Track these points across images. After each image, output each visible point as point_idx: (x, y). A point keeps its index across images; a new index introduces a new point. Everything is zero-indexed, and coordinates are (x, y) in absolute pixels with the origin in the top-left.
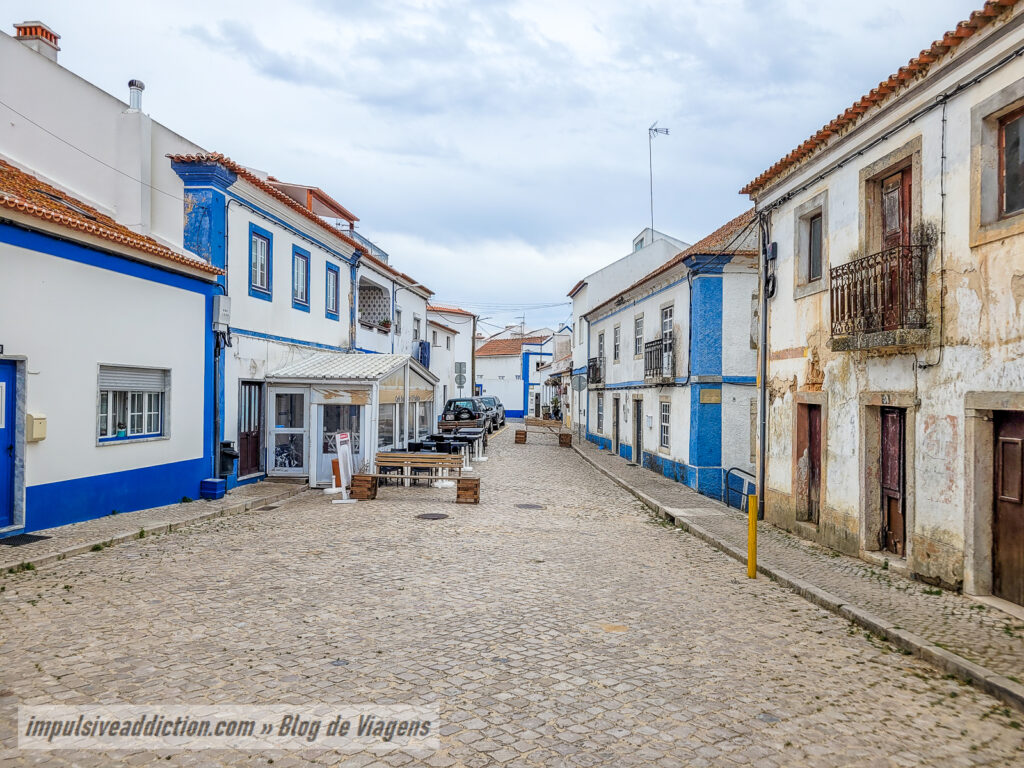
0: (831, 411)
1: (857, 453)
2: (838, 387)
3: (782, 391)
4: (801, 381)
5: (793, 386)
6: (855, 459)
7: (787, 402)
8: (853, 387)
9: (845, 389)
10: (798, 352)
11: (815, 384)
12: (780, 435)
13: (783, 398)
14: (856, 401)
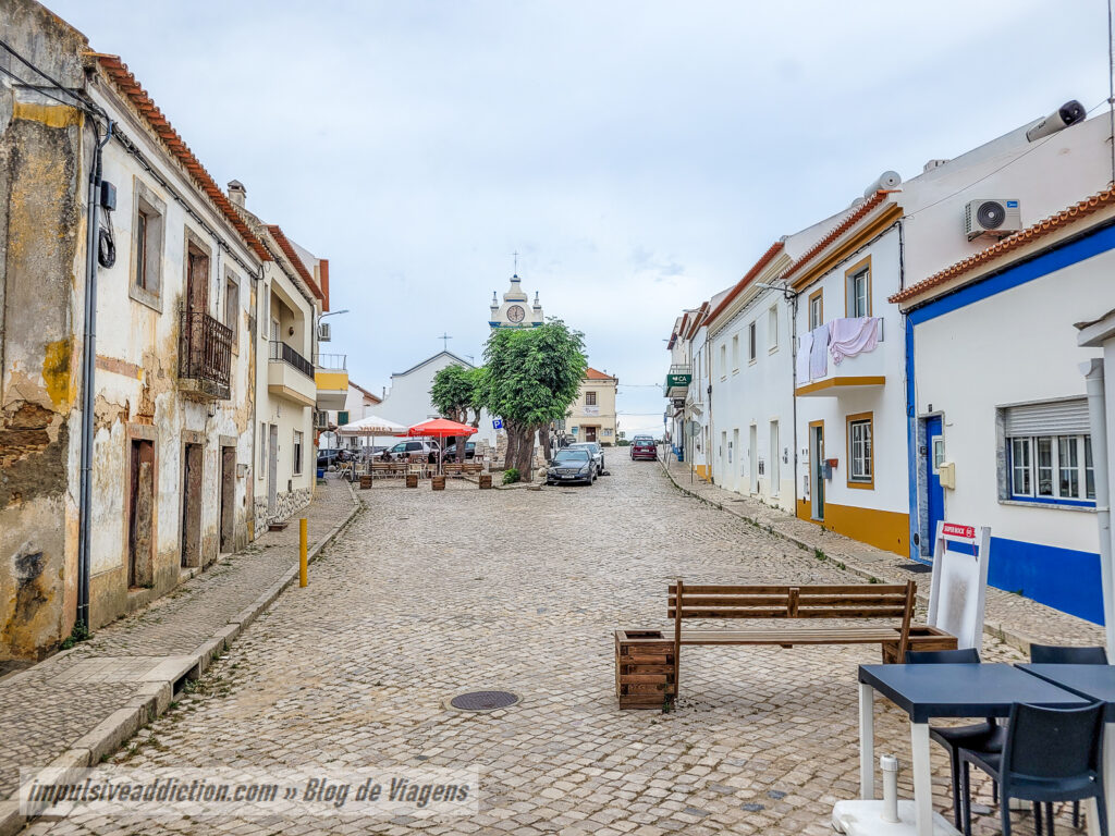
0: (161, 447)
1: (178, 487)
2: (166, 422)
3: (107, 418)
4: (134, 411)
5: (125, 415)
6: (177, 495)
7: (115, 436)
8: (177, 425)
9: (171, 426)
10: (132, 371)
11: (146, 416)
12: (106, 485)
13: (110, 429)
14: (178, 439)
